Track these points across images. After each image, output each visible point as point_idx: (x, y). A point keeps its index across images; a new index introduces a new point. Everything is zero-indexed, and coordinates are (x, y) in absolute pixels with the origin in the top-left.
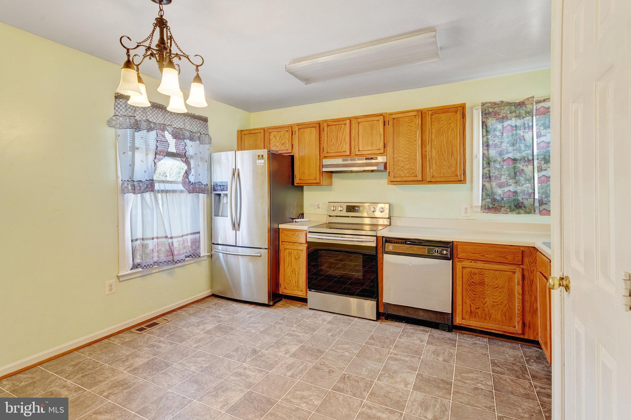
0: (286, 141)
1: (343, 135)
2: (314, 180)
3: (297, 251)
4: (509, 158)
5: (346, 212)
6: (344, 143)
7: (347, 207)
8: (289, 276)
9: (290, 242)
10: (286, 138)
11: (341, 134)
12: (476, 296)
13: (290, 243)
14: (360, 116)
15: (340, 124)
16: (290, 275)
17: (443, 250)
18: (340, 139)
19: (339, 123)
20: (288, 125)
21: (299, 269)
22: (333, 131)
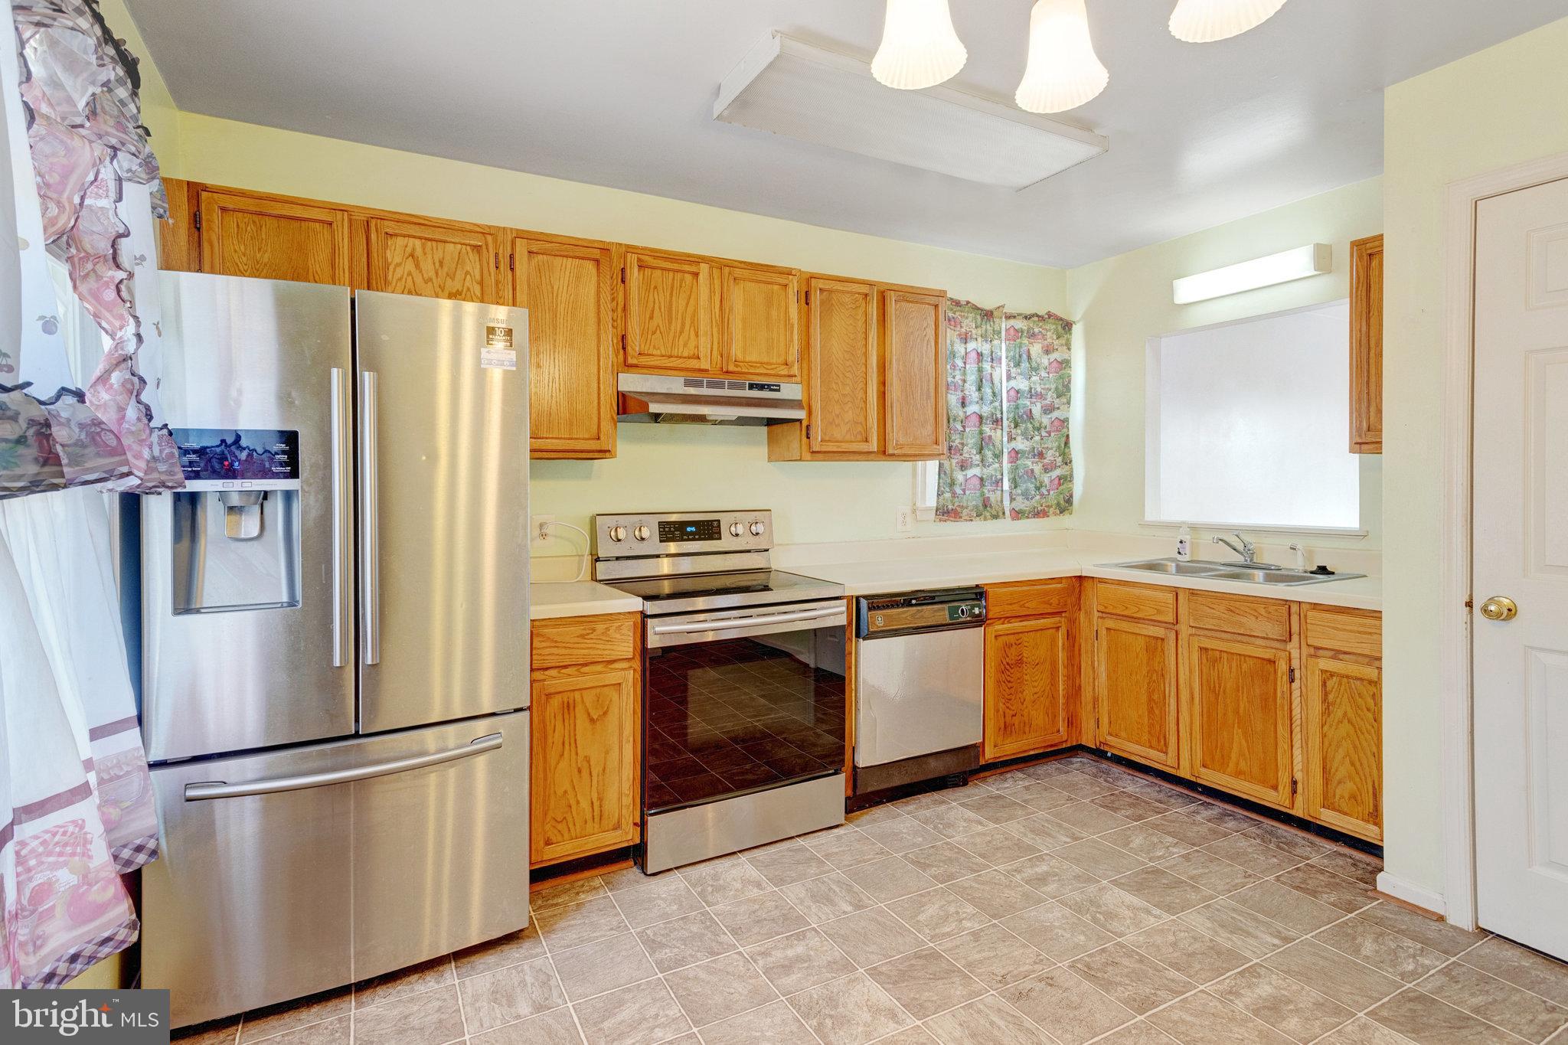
0: (468, 283)
1: (687, 304)
2: (593, 439)
3: (598, 690)
4: (974, 412)
5: (661, 541)
6: (692, 333)
7: (659, 528)
8: (566, 792)
9: (566, 667)
10: (467, 273)
11: (682, 303)
12: (1013, 689)
13: (563, 671)
14: (736, 261)
15: (678, 271)
16: (567, 786)
17: (973, 607)
18: (680, 317)
19: (676, 266)
20: (478, 226)
21: (607, 753)
22: (655, 287)
